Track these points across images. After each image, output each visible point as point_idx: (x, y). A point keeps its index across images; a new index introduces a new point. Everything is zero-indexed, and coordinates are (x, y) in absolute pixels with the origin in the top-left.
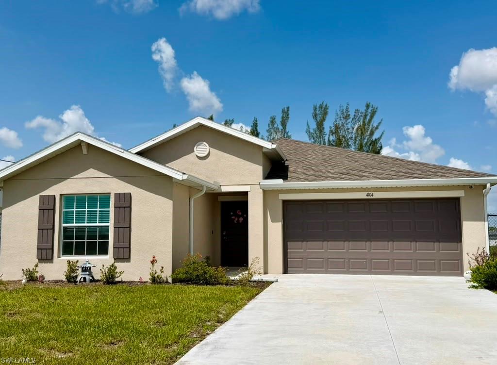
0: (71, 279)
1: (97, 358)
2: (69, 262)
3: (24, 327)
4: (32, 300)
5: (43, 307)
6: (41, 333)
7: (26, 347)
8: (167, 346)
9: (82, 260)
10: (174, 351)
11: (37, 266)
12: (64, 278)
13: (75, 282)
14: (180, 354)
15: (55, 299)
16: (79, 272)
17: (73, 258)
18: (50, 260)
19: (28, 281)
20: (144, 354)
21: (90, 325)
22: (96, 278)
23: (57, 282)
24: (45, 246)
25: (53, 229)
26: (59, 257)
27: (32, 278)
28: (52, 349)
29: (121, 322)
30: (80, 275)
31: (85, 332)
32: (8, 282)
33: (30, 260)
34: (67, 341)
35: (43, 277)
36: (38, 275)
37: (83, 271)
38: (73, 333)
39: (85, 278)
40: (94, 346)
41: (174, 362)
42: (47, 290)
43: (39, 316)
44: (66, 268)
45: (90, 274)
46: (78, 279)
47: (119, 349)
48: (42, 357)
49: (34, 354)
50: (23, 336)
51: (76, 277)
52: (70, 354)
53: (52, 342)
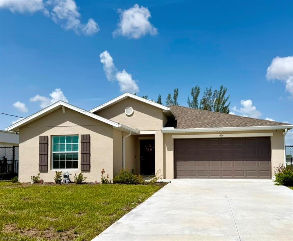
0: (58, 181)
1: (72, 221)
2: (56, 172)
3: (32, 206)
4: (36, 192)
5: (42, 195)
6: (41, 209)
7: (33, 215)
8: (110, 215)
9: (64, 171)
10: (114, 217)
11: (39, 174)
12: (54, 181)
13: (60, 183)
14: (117, 219)
15: (49, 192)
16: (62, 177)
17: (59, 170)
18: (46, 171)
19: (34, 183)
20: (97, 219)
21: (68, 204)
22: (72, 181)
23: (50, 183)
24: (43, 164)
25: (47, 154)
26: (51, 170)
27: (36, 181)
28: (47, 216)
29: (85, 203)
30: (63, 179)
31: (65, 208)
32: (23, 183)
33: (35, 171)
34: (55, 212)
35: (42, 181)
36: (40, 179)
37: (64, 177)
38: (59, 208)
39: (65, 181)
40: (70, 215)
41: (114, 222)
42: (45, 187)
43: (40, 200)
44: (55, 176)
45: (69, 179)
46: (62, 182)
47: (84, 216)
48: (41, 220)
49: (37, 219)
50: (31, 210)
51: (61, 180)
52: (57, 219)
53: (47, 213)
